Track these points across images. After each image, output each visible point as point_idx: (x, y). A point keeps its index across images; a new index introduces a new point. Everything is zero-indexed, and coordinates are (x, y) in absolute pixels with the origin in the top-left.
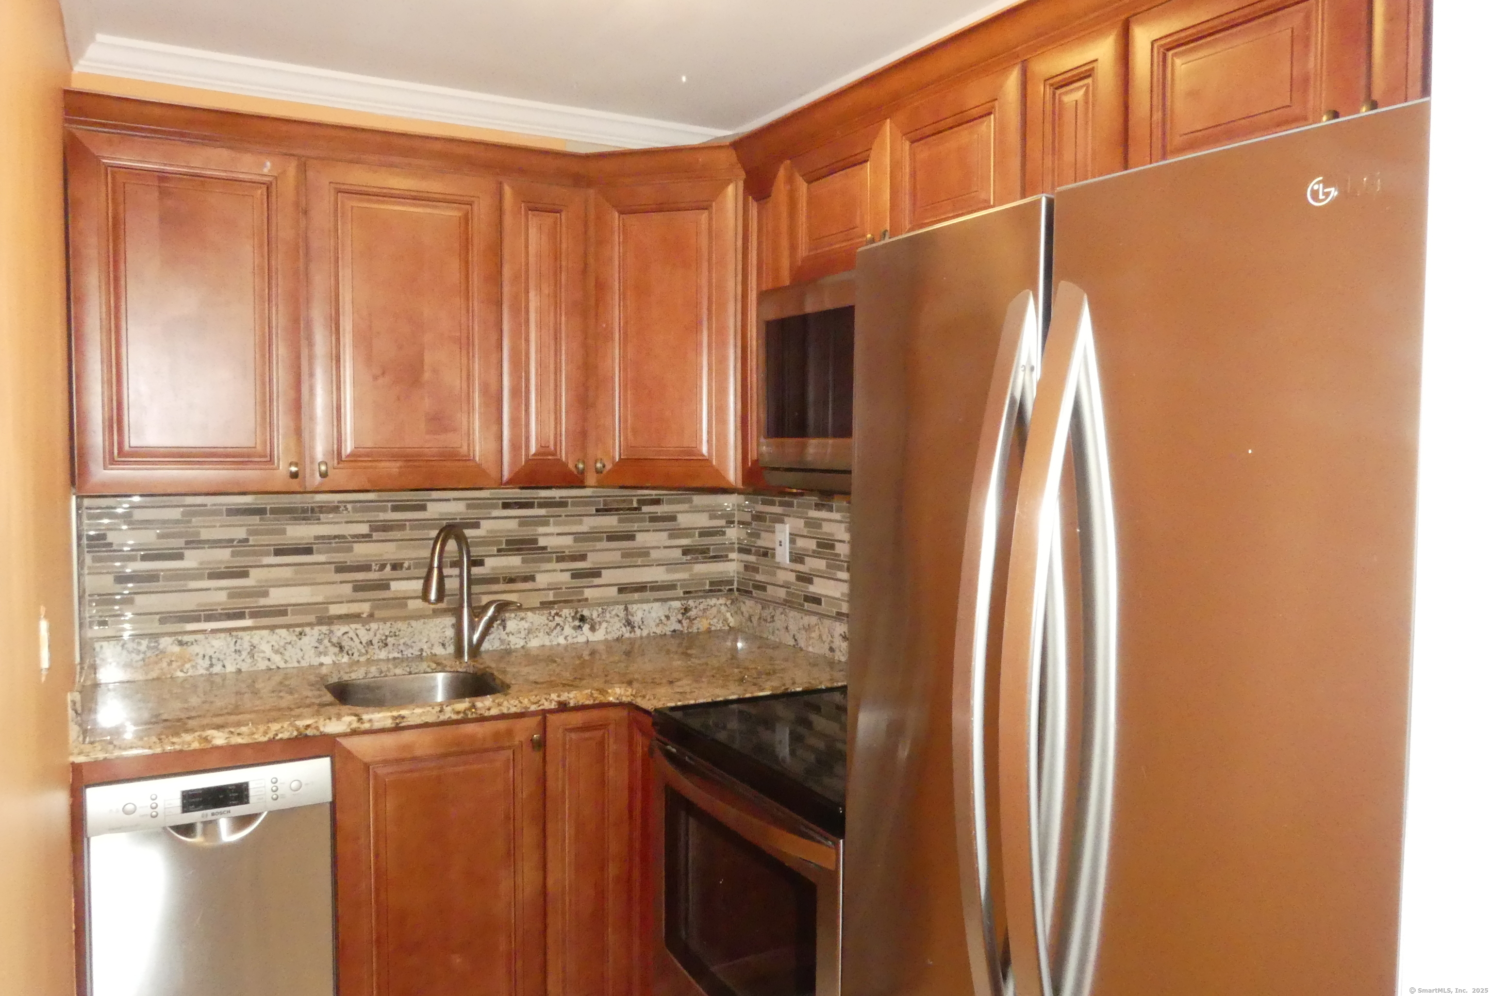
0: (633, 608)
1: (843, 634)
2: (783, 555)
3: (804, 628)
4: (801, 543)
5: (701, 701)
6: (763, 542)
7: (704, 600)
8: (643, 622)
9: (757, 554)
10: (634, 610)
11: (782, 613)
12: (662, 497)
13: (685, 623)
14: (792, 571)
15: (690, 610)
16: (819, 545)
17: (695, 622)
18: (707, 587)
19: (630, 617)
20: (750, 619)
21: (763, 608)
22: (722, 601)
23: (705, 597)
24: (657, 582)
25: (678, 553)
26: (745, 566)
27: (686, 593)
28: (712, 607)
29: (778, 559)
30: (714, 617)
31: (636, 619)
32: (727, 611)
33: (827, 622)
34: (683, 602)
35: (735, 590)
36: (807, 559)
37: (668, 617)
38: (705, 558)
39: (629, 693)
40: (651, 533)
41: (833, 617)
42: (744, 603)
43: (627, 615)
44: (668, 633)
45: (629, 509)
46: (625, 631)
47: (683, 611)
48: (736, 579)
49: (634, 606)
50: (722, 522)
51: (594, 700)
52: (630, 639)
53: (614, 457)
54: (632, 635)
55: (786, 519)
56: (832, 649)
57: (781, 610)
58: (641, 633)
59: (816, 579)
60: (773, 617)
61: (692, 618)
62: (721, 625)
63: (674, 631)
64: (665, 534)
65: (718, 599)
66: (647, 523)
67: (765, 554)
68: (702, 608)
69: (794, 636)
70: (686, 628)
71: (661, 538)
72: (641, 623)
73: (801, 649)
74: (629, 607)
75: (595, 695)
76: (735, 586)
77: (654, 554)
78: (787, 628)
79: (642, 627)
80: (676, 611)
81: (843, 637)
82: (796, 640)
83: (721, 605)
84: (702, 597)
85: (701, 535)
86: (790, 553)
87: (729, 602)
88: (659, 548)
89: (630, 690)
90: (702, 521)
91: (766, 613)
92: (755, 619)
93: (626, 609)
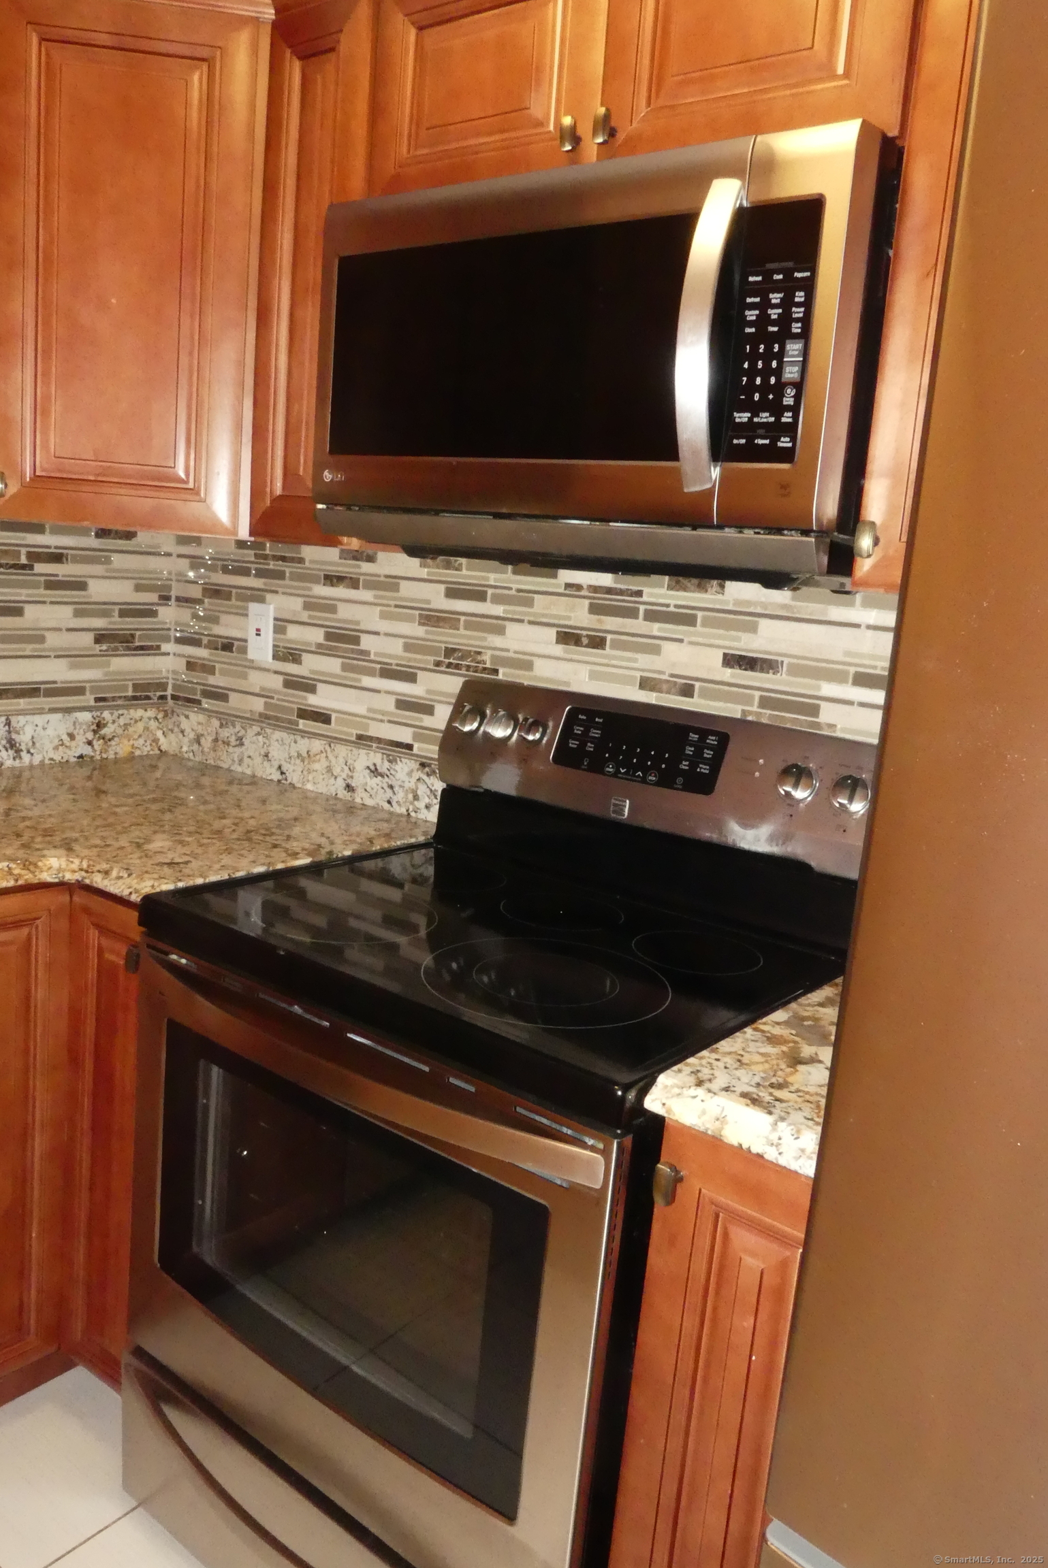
0: (18, 721)
1: (373, 768)
2: (261, 649)
3: (299, 755)
4: (294, 632)
5: (213, 878)
6: (227, 628)
7: (125, 712)
8: (34, 743)
9: (212, 646)
10: (21, 724)
11: (258, 734)
12: (65, 551)
13: (98, 744)
14: (276, 672)
15: (105, 725)
16: (329, 636)
17: (113, 743)
18: (130, 693)
19: (14, 736)
20: (198, 740)
21: (221, 726)
22: (151, 713)
23: (127, 707)
24: (55, 682)
25: (88, 638)
26: (188, 663)
27: (97, 700)
28: (136, 721)
29: (251, 655)
30: (140, 736)
31: (24, 739)
32: (158, 728)
33: (342, 750)
34: (95, 714)
35: (169, 698)
36: (306, 657)
37: (72, 736)
38: (129, 649)
39: (75, 866)
40: (48, 608)
41: (353, 742)
42: (187, 717)
43: (9, 732)
44: (73, 760)
45: (14, 566)
46: (5, 758)
47: (94, 727)
48: (171, 682)
49: (20, 718)
50: (152, 597)
51: (16, 880)
52: (13, 769)
53: (23, 476)
54: (17, 763)
55: (269, 596)
56: (349, 788)
57: (256, 729)
58: (31, 760)
59: (320, 686)
60: (240, 739)
61: (107, 738)
62: (149, 748)
63: (81, 757)
64: (68, 611)
65: (146, 710)
66: (42, 591)
67: (227, 647)
68: (122, 724)
69: (280, 767)
70: (98, 753)
71: (63, 615)
72: (30, 744)
73: (292, 786)
74: (13, 719)
75: (16, 871)
76: (169, 692)
77: (53, 640)
78: (266, 756)
79: (32, 751)
80: (84, 727)
81: (371, 771)
82: (282, 773)
83: (150, 719)
84: (123, 707)
85: (123, 614)
86: (275, 646)
87: (160, 716)
88: (60, 630)
89: (77, 861)
90: (122, 591)
91: (225, 733)
92: (207, 743)
93: (8, 723)
